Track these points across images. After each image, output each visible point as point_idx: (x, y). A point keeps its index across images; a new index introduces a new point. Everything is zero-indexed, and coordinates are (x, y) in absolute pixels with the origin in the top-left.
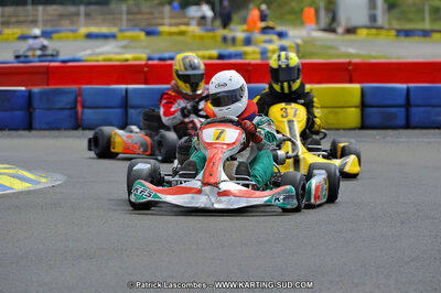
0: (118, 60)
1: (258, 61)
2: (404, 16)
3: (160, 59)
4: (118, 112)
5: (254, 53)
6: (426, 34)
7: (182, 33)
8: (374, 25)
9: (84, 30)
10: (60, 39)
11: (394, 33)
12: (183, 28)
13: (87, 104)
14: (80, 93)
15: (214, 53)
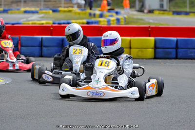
0: (39, 24)
1: (105, 26)
2: (176, 5)
3: (59, 24)
4: (38, 48)
5: (104, 21)
6: (187, 13)
7: (70, 11)
8: (162, 9)
9: (23, 9)
10: (12, 13)
11: (171, 13)
12: (70, 9)
13: (23, 45)
14: (20, 39)
15: (85, 21)
